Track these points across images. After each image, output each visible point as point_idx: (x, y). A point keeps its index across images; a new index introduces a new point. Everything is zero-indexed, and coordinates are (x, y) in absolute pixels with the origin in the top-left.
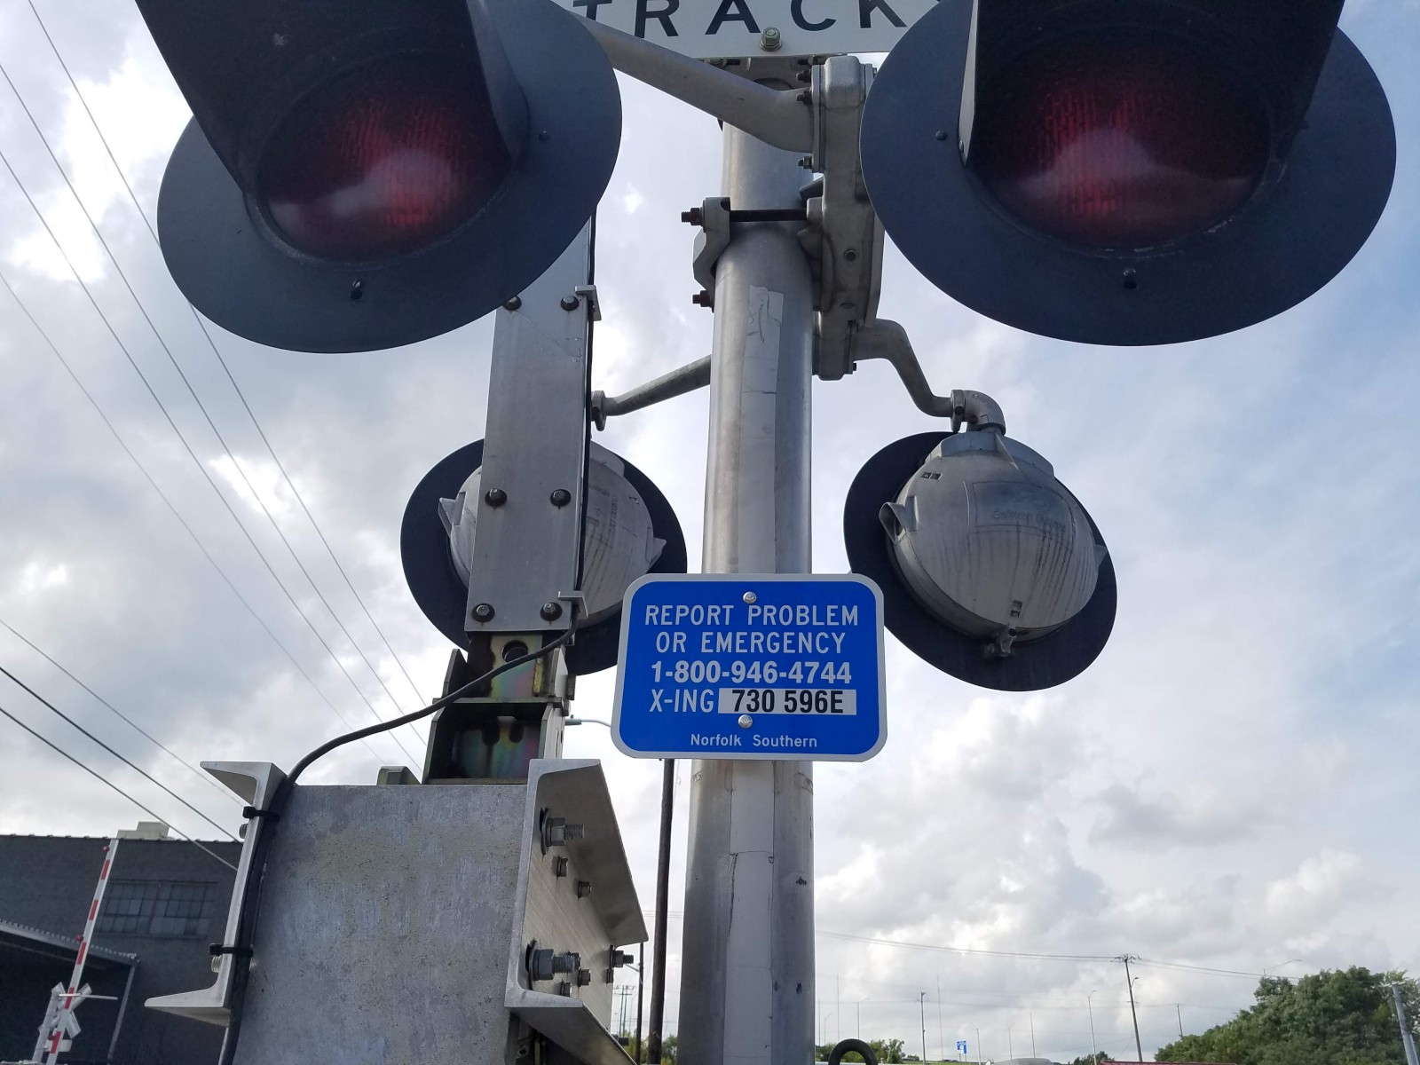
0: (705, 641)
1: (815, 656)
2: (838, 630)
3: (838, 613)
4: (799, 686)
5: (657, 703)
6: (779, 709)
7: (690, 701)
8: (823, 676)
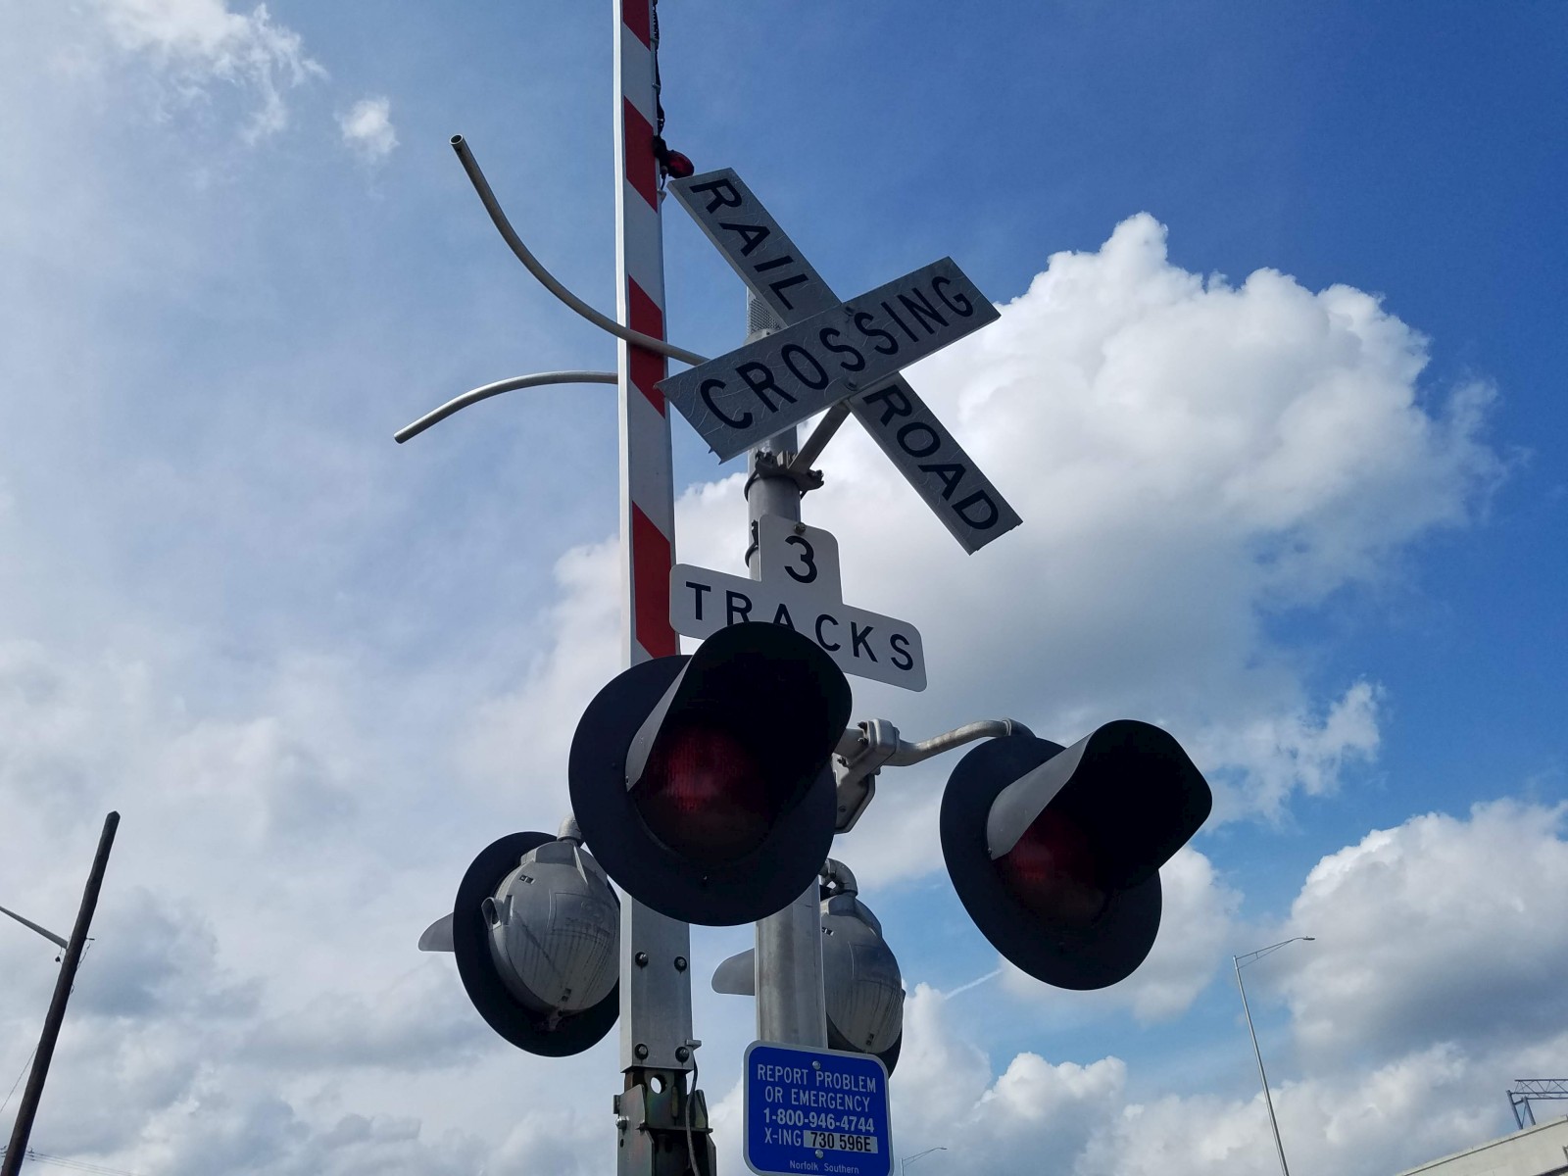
0: (793, 1096)
1: (853, 1113)
2: (866, 1095)
3: (865, 1081)
4: (847, 1132)
5: (768, 1137)
6: (837, 1147)
7: (787, 1137)
8: (859, 1127)
